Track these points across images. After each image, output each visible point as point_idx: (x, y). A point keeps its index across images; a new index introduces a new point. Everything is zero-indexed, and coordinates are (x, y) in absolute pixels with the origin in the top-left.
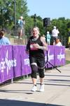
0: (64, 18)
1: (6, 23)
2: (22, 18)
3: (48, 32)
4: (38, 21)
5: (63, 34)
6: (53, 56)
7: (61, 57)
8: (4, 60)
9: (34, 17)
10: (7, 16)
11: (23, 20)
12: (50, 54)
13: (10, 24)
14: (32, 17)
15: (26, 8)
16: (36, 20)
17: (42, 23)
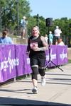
0: (66, 18)
1: (9, 23)
2: (25, 18)
3: (51, 32)
4: (40, 21)
5: (65, 34)
6: (55, 55)
7: (63, 56)
8: (7, 60)
9: (37, 17)
10: (9, 16)
11: (26, 20)
12: (53, 54)
13: (13, 24)
14: (35, 17)
15: (29, 8)
16: (39, 20)
17: (45, 23)
